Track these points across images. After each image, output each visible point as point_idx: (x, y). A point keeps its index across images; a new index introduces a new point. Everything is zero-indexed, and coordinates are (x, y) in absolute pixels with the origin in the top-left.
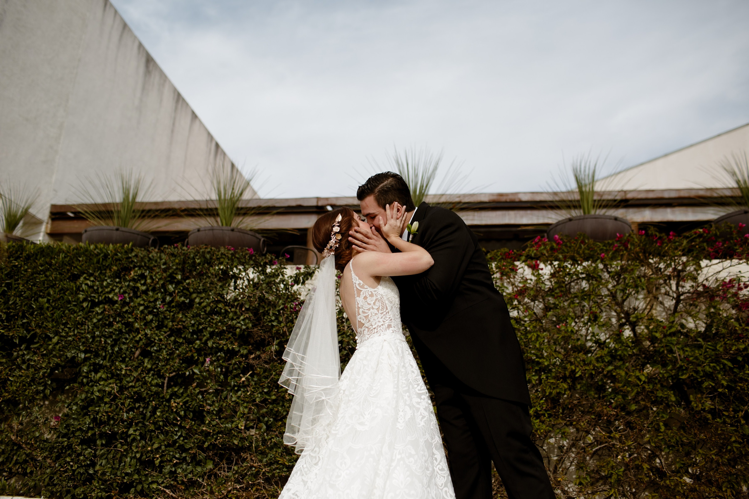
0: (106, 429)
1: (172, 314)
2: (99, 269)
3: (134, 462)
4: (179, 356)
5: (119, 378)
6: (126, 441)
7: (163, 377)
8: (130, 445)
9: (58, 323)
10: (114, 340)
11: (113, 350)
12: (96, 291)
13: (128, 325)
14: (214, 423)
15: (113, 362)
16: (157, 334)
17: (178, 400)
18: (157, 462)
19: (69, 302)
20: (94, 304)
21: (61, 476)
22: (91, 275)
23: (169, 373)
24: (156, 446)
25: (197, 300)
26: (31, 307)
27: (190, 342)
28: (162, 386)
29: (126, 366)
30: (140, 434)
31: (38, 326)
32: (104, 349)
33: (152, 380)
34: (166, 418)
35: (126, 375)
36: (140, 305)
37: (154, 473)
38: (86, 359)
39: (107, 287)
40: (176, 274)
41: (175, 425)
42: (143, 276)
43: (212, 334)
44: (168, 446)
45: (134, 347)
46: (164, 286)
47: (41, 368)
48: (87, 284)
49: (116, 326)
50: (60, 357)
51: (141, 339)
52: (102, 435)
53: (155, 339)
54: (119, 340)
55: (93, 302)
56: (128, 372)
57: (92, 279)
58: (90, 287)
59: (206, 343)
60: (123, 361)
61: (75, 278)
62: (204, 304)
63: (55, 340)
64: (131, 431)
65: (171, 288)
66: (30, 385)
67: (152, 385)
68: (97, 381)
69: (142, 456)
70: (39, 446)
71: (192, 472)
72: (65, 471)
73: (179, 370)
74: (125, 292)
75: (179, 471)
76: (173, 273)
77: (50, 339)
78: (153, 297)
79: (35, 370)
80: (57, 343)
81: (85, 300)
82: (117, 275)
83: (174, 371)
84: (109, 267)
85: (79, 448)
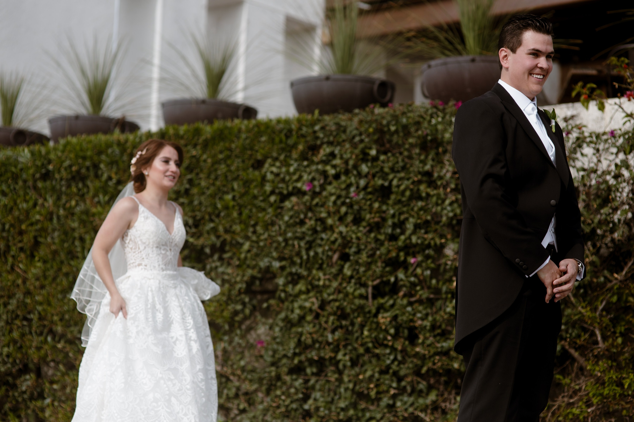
0: (314, 355)
1: (368, 203)
2: (283, 150)
3: (349, 394)
4: (380, 257)
5: (318, 289)
6: (337, 368)
7: (364, 285)
8: (341, 373)
9: (247, 226)
10: (308, 242)
11: (308, 255)
12: (283, 180)
13: (322, 221)
14: (428, 342)
15: (309, 270)
16: (353, 232)
17: (386, 315)
18: (373, 394)
19: (255, 197)
20: (284, 198)
21: (274, 412)
22: (276, 159)
23: (373, 281)
24: (369, 373)
25: (395, 182)
26: (216, 208)
27: (393, 238)
28: (366, 298)
29: (325, 274)
30: (351, 360)
31: (227, 231)
32: (299, 254)
33: (355, 290)
34: (376, 338)
35: (324, 286)
36: (331, 194)
37: (372, 408)
38: (282, 268)
39: (294, 173)
40: (370, 148)
41: (386, 346)
42: (333, 155)
43: (417, 227)
44: (382, 372)
45: (330, 249)
46: (355, 167)
47: (236, 282)
48: (272, 172)
49: (310, 223)
50: (253, 268)
51: (336, 240)
52: (311, 362)
53: (352, 238)
54: (314, 241)
55: (281, 194)
56: (327, 283)
57: (278, 164)
58: (277, 175)
59: (409, 238)
60: (320, 268)
61: (258, 165)
62: (402, 187)
63: (246, 246)
64: (340, 356)
65: (364, 168)
66: (227, 304)
67: (355, 297)
68: (297, 296)
69: (355, 385)
70: (246, 379)
71: (412, 405)
72: (278, 407)
73: (381, 276)
74: (313, 179)
75: (399, 404)
76: (366, 147)
77: (241, 245)
78: (345, 181)
79: (231, 285)
80: (249, 251)
81: (272, 193)
82: (303, 157)
83: (377, 278)
84: (294, 146)
85: (288, 378)
